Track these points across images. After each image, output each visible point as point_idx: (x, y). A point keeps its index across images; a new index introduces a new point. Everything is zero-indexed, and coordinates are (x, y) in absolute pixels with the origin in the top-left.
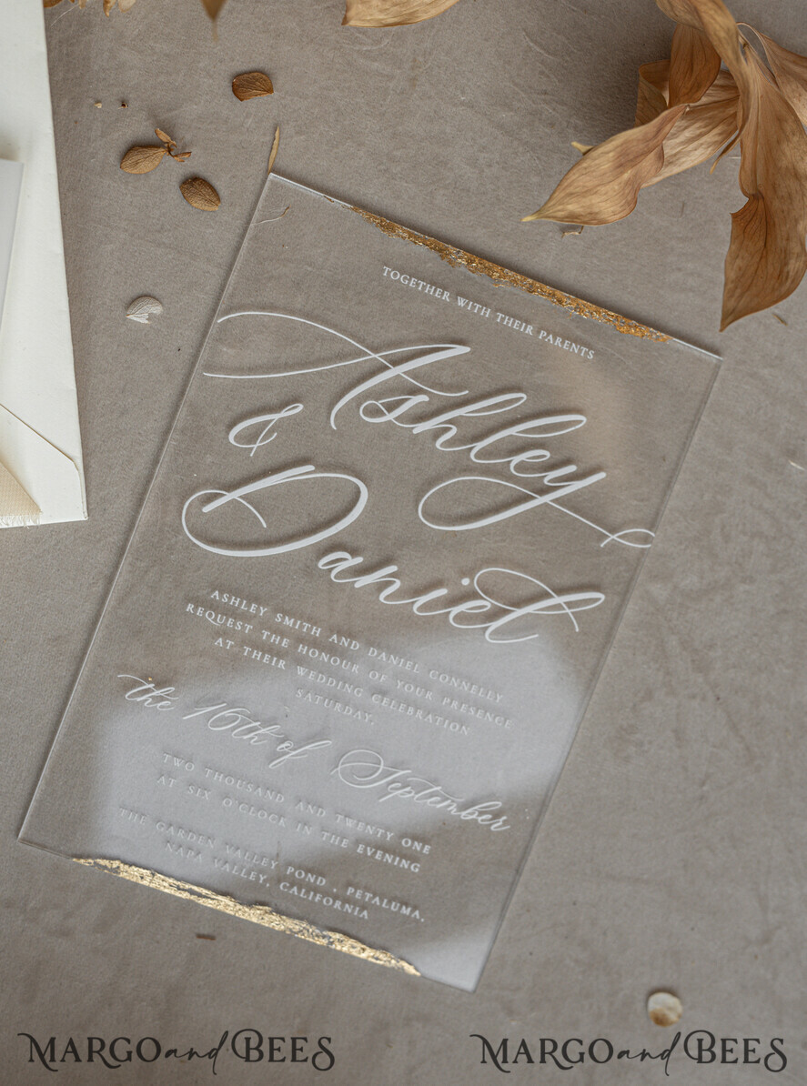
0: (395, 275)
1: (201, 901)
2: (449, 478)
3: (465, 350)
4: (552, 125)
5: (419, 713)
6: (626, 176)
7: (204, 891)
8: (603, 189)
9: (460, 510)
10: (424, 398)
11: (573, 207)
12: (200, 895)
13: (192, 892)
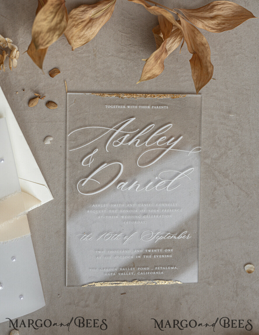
0: (109, 107)
1: (119, 285)
2: (142, 153)
3: (134, 119)
4: (135, 52)
5: (157, 216)
6: (159, 62)
7: (119, 282)
8: (154, 68)
9: (148, 160)
10: (128, 135)
11: (148, 75)
12: (118, 284)
13: (116, 284)
